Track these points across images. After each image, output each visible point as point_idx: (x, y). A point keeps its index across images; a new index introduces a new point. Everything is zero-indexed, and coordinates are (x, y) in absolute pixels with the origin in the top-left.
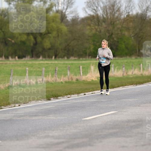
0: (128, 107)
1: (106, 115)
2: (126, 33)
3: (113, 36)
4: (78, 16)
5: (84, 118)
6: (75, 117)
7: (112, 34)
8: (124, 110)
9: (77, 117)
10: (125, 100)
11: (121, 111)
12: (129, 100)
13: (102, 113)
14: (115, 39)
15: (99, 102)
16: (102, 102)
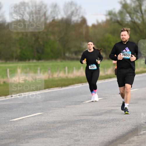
0: (54, 109)
1: (32, 117)
2: (52, 37)
3: (39, 40)
4: (5, 21)
5: (12, 119)
6: (3, 119)
7: (38, 38)
8: (50, 112)
9: (4, 118)
10: (50, 102)
11: (47, 113)
12: (54, 102)
13: (29, 115)
14: (41, 43)
15: (26, 103)
16: (28, 103)
